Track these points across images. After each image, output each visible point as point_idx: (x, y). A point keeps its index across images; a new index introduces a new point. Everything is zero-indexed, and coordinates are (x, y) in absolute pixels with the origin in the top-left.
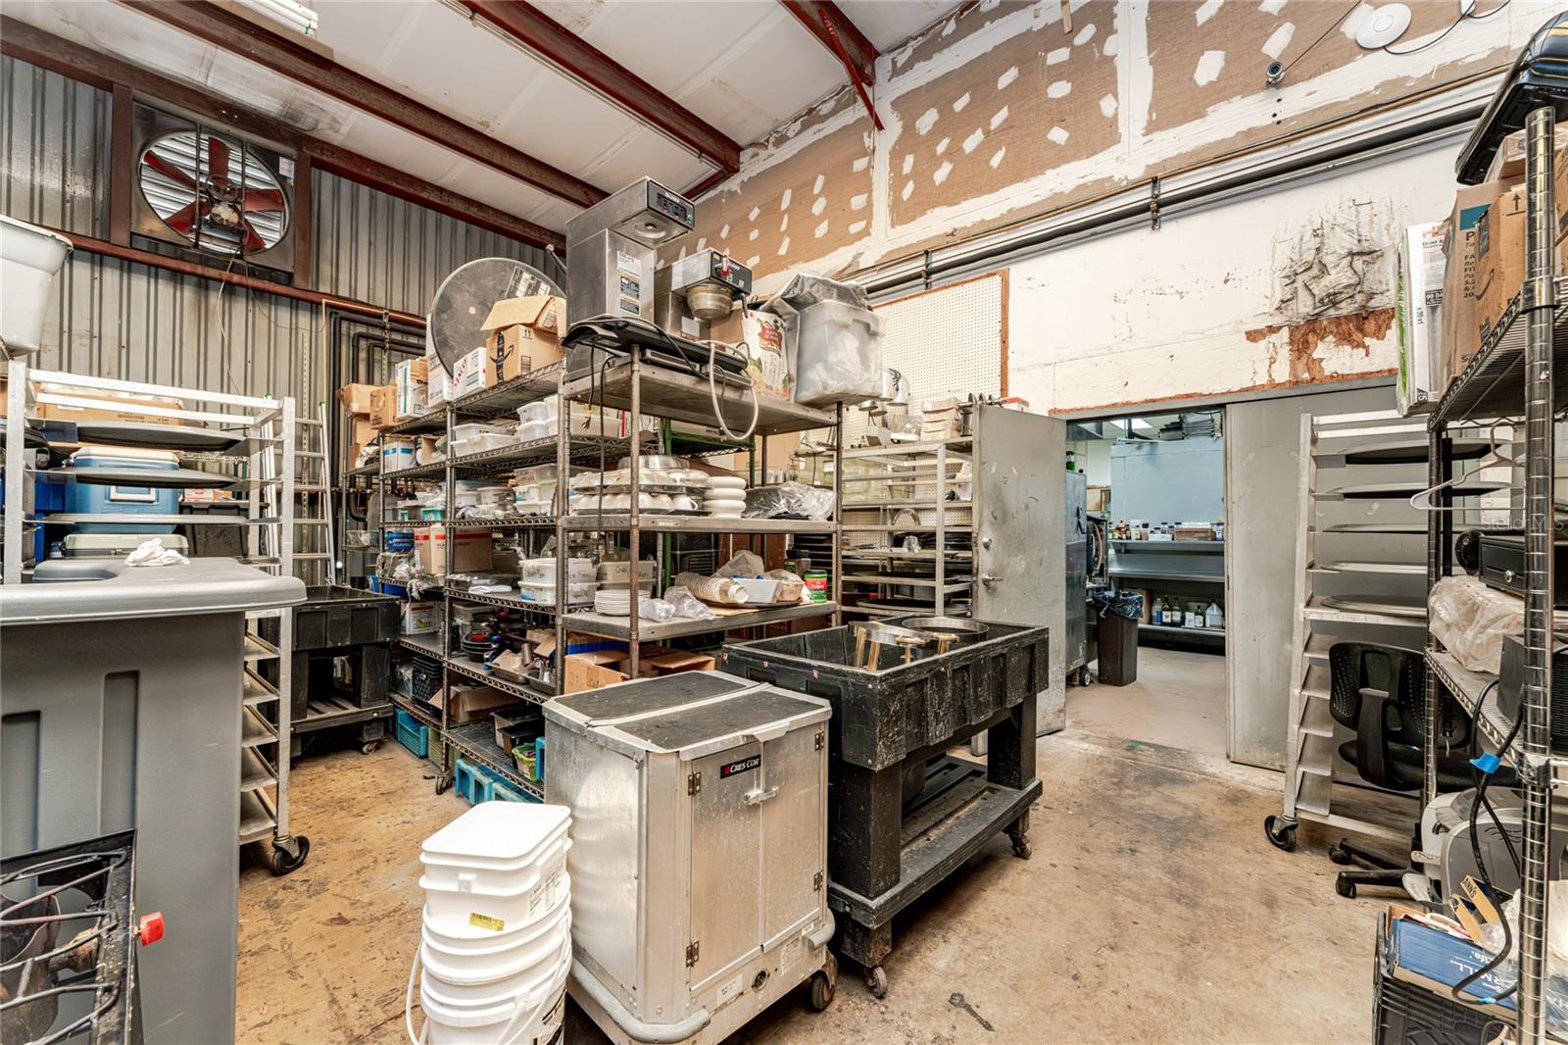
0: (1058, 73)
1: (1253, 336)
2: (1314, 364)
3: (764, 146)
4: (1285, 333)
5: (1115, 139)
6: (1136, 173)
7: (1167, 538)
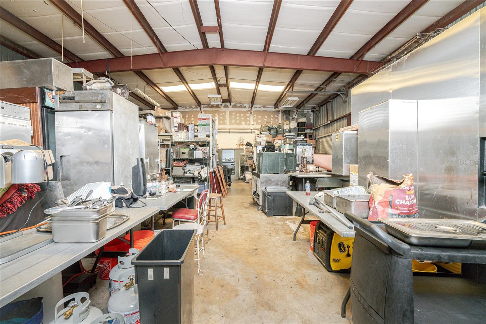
0: (221, 116)
1: (236, 144)
3: (183, 107)
4: (238, 145)
5: (226, 125)
6: (228, 128)
7: (226, 160)
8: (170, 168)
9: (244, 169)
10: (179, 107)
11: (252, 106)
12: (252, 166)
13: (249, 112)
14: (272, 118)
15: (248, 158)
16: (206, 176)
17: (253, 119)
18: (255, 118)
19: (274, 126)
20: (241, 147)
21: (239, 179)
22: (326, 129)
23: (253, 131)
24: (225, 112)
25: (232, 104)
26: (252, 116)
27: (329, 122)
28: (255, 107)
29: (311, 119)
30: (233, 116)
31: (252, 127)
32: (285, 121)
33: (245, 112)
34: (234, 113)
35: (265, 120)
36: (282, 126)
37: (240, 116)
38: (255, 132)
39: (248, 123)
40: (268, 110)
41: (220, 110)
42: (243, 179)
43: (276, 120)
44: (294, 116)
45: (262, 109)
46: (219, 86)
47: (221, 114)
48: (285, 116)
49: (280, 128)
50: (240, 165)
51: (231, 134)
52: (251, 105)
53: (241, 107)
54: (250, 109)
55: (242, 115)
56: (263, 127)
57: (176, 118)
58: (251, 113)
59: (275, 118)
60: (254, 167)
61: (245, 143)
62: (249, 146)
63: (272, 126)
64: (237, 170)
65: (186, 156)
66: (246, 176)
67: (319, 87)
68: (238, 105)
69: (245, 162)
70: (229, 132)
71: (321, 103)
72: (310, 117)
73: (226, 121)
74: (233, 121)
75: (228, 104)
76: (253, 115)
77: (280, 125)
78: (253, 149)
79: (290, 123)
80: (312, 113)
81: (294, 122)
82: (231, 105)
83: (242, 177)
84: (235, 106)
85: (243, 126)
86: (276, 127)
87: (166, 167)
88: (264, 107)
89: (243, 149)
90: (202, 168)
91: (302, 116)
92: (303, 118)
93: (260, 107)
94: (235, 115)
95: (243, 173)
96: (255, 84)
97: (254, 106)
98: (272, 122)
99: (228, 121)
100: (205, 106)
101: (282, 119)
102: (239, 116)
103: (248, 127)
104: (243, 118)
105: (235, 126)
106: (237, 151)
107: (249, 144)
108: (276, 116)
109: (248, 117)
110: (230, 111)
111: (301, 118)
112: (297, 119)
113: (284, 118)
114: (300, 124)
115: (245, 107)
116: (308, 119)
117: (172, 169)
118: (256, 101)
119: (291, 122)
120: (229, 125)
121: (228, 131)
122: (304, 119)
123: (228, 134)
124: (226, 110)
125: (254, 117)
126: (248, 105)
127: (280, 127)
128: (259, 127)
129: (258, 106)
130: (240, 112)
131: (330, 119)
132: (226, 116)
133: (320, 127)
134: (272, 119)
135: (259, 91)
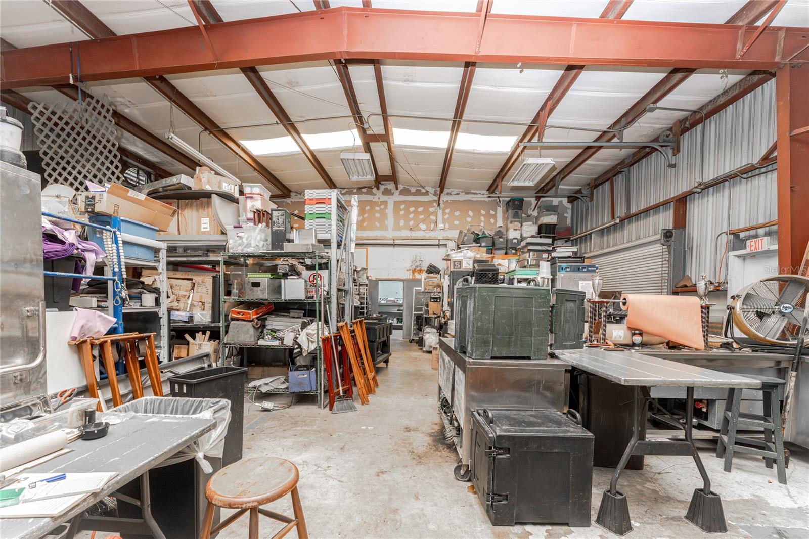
0: (377, 211)
1: (407, 270)
2: (415, 276)
3: (300, 194)
4: (411, 271)
6: (391, 237)
7: (385, 302)
8: (222, 324)
9: (422, 322)
10: (292, 194)
11: (442, 192)
12: (438, 317)
13: (435, 204)
14: (483, 215)
15: (431, 298)
16: (313, 347)
17: (443, 219)
18: (447, 217)
19: (489, 232)
20: (417, 276)
21: (411, 341)
22: (605, 238)
23: (442, 242)
24: (385, 203)
25: (401, 187)
26: (440, 213)
27: (618, 221)
28: (449, 194)
29: (567, 217)
30: (402, 213)
31: (440, 235)
32: (511, 222)
33: (428, 204)
34: (403, 207)
35: (469, 219)
36: (505, 233)
37: (416, 212)
38: (446, 245)
39: (432, 226)
40: (475, 200)
41: (375, 199)
42: (420, 343)
43: (492, 221)
44: (530, 212)
45: (463, 197)
46: (368, 140)
47: (377, 208)
48: (510, 211)
49: (501, 237)
50: (414, 313)
51: (397, 249)
52: (438, 189)
53: (418, 193)
54: (436, 198)
55: (421, 209)
56: (463, 234)
57: (252, 198)
58: (439, 205)
59: (488, 216)
60: (443, 321)
61: (425, 267)
62: (432, 273)
63: (484, 233)
64: (409, 321)
65: (262, 294)
66: (425, 338)
67: (604, 133)
68: (413, 190)
69: (424, 308)
70: (394, 245)
71: (595, 180)
72: (565, 215)
73: (386, 222)
74: (402, 223)
75: (390, 185)
76: (444, 210)
77: (500, 231)
78: (442, 280)
79: (522, 225)
80: (569, 206)
81: (531, 223)
82: (397, 189)
83: (416, 338)
84: (405, 192)
85: (421, 233)
86: (492, 233)
87: (213, 322)
88: (467, 193)
89: (420, 280)
90: (304, 325)
91: (548, 211)
92: (550, 215)
93: (458, 194)
94: (407, 210)
95: (420, 329)
96: (448, 133)
97: (446, 191)
98: (482, 224)
99: (390, 221)
100: (344, 191)
101: (505, 219)
102: (413, 212)
103: (432, 234)
104: (421, 217)
105: (406, 233)
106: (409, 284)
107: (432, 270)
108: (492, 212)
109: (432, 214)
110: (395, 202)
111: (546, 215)
112: (537, 218)
113: (508, 217)
114: (543, 229)
115: (427, 193)
116: (561, 218)
117: (227, 327)
118: (450, 179)
119: (524, 224)
120: (393, 230)
121: (391, 242)
122: (552, 216)
123: (391, 249)
124: (387, 200)
125: (444, 214)
126: (434, 189)
127: (499, 234)
128: (455, 234)
129: (456, 191)
130: (417, 204)
131: (621, 212)
132: (387, 211)
133: (591, 234)
134: (482, 218)
135: (459, 151)
